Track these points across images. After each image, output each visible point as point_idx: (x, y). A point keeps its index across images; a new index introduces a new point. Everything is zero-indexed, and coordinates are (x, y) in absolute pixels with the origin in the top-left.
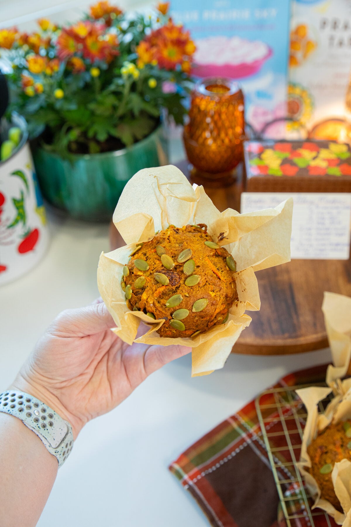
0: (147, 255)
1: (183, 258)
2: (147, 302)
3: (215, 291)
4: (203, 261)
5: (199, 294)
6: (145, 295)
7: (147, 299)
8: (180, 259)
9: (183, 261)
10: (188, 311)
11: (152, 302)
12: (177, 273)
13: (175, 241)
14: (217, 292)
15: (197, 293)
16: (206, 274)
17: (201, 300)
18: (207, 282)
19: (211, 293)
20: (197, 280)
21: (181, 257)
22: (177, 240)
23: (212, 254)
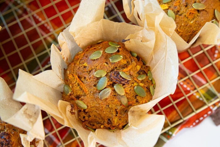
0: (135, 100)
1: (107, 91)
2: (137, 63)
3: (83, 67)
4: (90, 91)
5: (96, 64)
6: (138, 68)
7: (136, 65)
8: (109, 91)
9: (107, 89)
10: (106, 52)
11: (133, 62)
12: (112, 80)
13: (112, 111)
14: (82, 67)
15: (98, 64)
16: (90, 79)
17: (95, 58)
18: (89, 74)
19: (86, 65)
20: (97, 73)
21: (108, 92)
22: (110, 111)
23: (82, 97)
